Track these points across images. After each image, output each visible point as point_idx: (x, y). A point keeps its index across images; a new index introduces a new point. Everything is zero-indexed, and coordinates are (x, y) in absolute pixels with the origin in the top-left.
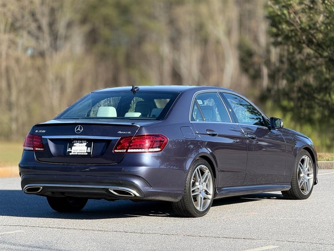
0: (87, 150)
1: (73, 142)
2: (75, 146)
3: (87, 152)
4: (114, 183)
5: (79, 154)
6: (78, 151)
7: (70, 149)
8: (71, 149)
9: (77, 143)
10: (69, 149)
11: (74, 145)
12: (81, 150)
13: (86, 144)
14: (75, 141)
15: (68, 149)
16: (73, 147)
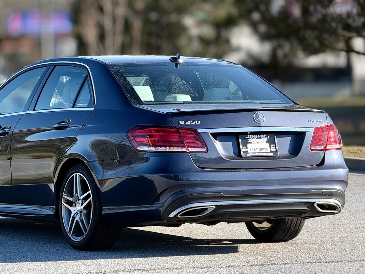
0: (270, 148)
1: (247, 138)
2: (251, 143)
3: (271, 152)
4: (323, 194)
5: (260, 154)
6: (258, 149)
7: (245, 147)
8: (247, 148)
9: (254, 138)
10: (243, 147)
11: (249, 142)
12: (262, 149)
13: (266, 139)
14: (250, 135)
15: (243, 149)
16: (249, 145)
